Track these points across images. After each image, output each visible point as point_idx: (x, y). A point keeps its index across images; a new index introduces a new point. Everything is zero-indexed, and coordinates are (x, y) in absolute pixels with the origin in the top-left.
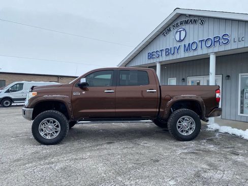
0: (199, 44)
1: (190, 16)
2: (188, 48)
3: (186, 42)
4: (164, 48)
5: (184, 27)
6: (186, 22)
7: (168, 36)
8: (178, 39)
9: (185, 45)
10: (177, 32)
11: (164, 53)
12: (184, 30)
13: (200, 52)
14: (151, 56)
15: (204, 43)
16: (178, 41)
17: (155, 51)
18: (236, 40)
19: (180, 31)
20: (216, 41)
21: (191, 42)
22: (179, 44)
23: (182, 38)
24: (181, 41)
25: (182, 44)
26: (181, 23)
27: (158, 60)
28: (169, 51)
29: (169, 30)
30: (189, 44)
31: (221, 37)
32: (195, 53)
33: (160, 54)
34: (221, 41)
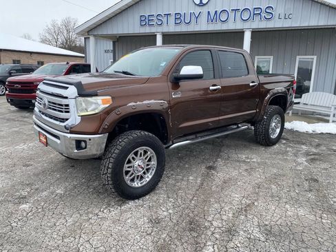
0: (232, 15)
2: (214, 17)
3: (212, 9)
4: (173, 13)
8: (198, 2)
9: (209, 12)
11: (172, 20)
13: (231, 26)
14: (145, 21)
15: (238, 14)
16: (198, 5)
17: (155, 14)
18: (282, 16)
20: (257, 13)
21: (219, 10)
22: (197, 10)
23: (204, 2)
24: (201, 4)
25: (204, 10)
28: (182, 19)
30: (216, 12)
31: (264, 9)
32: (225, 27)
33: (165, 20)
34: (263, 15)
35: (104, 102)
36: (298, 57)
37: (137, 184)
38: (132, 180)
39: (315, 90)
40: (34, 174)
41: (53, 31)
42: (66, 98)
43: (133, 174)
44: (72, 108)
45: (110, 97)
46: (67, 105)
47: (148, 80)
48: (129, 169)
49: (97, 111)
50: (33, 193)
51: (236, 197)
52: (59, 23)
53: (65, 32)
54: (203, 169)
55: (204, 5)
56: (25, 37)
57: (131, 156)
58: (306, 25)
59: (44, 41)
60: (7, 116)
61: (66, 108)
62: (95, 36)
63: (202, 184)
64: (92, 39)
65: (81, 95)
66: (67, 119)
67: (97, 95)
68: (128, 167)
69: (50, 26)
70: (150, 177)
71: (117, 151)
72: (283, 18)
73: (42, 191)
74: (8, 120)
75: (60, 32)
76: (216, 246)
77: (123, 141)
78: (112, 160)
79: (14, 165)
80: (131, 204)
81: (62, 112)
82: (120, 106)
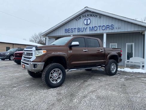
0: (98, 28)
1: (93, 12)
2: (92, 29)
3: (91, 26)
4: (77, 28)
5: (89, 17)
6: (91, 15)
7: (79, 21)
8: (86, 24)
9: (90, 27)
10: (85, 20)
11: (76, 30)
12: (89, 19)
13: (99, 32)
14: (67, 31)
15: (101, 27)
17: (71, 28)
18: (117, 28)
19: (87, 20)
20: (108, 27)
21: (94, 26)
22: (86, 27)
23: (88, 24)
24: (87, 24)
25: (88, 26)
26: (88, 15)
27: (72, 34)
28: (80, 30)
29: (80, 18)
30: (93, 27)
31: (110, 25)
32: (96, 32)
33: (74, 30)
34: (110, 28)
35: (44, 52)
36: (127, 44)
37: (54, 82)
38: (53, 81)
39: (135, 56)
40: (20, 81)
41: (35, 37)
42: (32, 51)
43: (53, 78)
44: (33, 54)
45: (46, 51)
46: (32, 53)
47: (60, 46)
48: (51, 76)
49: (41, 55)
50: (18, 86)
51: (91, 88)
52: (37, 34)
53: (39, 37)
54: (82, 81)
55: (88, 25)
56: (24, 40)
57: (52, 71)
58: (127, 31)
59: (31, 41)
60: (13, 66)
61: (32, 54)
62: (48, 37)
63: (80, 85)
64: (47, 38)
65: (37, 50)
66: (31, 58)
67: (41, 50)
68: (52, 76)
69: (34, 35)
70: (60, 80)
71: (47, 69)
72: (118, 28)
73: (22, 85)
74: (13, 67)
75: (37, 37)
76: (78, 100)
77: (50, 66)
78: (45, 72)
79: (13, 79)
80: (52, 89)
81: (30, 55)
82: (49, 54)
